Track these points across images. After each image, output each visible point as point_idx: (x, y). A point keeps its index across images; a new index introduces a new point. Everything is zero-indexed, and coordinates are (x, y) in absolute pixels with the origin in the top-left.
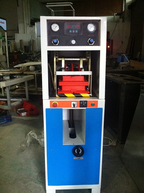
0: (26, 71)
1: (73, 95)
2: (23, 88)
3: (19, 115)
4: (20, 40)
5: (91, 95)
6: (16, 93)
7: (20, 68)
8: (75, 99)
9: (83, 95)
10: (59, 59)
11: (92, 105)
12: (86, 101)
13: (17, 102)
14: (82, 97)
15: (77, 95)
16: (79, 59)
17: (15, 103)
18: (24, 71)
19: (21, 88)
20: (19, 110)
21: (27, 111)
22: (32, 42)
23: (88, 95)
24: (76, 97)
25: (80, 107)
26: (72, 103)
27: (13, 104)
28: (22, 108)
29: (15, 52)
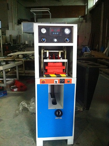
0: (17, 58)
1: (55, 75)
2: (14, 71)
3: (12, 90)
4: (10, 35)
5: (67, 75)
6: (9, 74)
7: (12, 56)
8: (57, 78)
9: (61, 75)
10: (45, 51)
11: (68, 82)
12: (64, 79)
13: (10, 81)
14: (61, 76)
15: (58, 75)
16: (58, 51)
17: (9, 81)
18: (15, 59)
19: (13, 71)
20: (12, 86)
21: (18, 88)
22: (18, 37)
23: (65, 75)
24: (57, 76)
25: (60, 83)
26: (55, 80)
27: (7, 82)
28: (14, 85)
29: (6, 44)
